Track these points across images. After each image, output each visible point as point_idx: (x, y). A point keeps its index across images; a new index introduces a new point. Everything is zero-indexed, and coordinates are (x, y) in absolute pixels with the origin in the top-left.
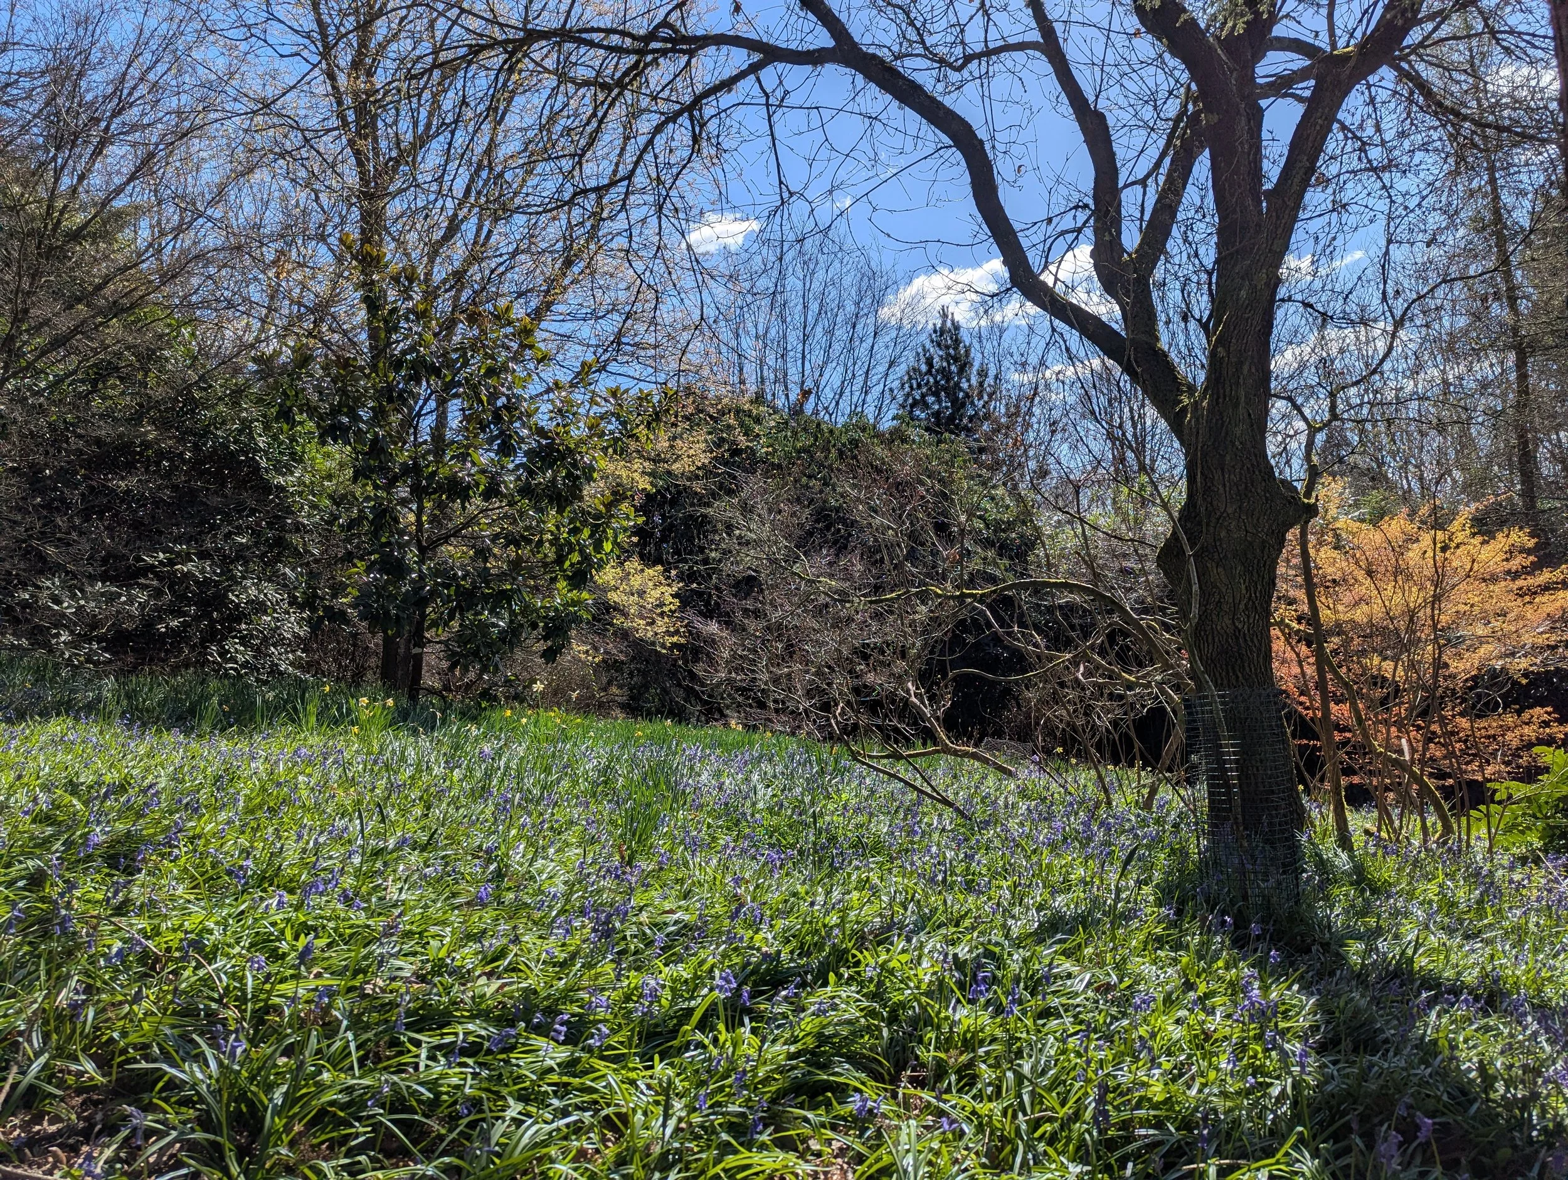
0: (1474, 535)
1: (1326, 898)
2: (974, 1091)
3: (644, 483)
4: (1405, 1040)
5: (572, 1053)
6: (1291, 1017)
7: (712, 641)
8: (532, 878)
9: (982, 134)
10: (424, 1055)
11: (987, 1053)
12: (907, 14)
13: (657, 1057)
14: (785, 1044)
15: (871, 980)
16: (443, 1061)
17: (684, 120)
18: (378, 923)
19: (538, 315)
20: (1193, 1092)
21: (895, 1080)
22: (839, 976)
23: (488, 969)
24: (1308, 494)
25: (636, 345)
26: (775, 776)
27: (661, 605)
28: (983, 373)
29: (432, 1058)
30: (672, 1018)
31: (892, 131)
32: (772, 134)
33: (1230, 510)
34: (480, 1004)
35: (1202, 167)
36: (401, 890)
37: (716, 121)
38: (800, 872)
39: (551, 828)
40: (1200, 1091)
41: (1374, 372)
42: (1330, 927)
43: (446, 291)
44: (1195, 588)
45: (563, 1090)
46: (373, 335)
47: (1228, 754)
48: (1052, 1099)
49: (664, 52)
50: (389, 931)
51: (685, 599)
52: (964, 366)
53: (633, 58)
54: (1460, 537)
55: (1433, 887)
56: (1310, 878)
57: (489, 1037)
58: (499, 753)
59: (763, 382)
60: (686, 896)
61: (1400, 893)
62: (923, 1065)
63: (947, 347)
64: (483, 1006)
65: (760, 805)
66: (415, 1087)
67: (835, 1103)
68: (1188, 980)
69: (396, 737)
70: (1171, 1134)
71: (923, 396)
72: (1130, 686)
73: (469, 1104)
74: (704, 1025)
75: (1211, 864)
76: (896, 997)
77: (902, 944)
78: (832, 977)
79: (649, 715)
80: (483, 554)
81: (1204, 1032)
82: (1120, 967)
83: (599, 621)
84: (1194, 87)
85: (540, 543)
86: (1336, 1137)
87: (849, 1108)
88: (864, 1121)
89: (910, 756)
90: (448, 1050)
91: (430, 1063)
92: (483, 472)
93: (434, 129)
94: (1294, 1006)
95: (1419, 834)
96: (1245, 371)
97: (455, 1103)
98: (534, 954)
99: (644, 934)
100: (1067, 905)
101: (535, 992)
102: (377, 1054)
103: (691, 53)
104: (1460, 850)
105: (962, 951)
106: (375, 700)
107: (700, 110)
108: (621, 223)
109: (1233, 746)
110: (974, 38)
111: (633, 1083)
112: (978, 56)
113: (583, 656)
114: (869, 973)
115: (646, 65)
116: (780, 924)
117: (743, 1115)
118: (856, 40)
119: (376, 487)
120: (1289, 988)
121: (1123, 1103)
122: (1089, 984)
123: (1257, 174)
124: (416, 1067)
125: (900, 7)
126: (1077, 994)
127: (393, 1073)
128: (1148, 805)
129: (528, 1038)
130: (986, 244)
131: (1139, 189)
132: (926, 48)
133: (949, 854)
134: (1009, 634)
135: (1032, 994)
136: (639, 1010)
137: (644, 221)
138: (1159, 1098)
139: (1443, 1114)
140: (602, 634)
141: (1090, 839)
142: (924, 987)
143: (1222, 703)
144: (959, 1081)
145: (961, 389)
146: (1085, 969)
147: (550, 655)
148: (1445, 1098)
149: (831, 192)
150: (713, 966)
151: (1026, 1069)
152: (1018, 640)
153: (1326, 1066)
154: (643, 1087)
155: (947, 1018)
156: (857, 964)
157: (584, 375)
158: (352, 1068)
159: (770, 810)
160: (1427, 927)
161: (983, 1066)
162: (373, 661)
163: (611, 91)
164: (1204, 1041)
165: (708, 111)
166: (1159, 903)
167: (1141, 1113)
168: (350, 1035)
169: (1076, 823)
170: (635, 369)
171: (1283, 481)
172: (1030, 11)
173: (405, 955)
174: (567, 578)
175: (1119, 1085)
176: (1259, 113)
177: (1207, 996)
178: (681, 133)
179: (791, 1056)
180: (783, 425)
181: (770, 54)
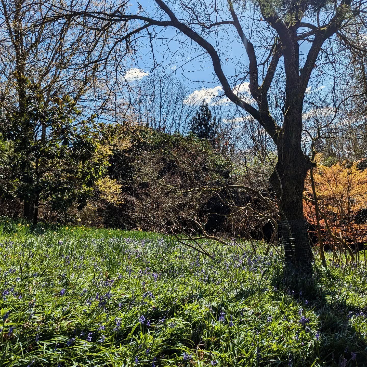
0: (357, 170)
1: (320, 282)
2: (220, 349)
3: (110, 153)
4: (345, 327)
5: (94, 345)
6: (313, 321)
7: (132, 203)
8: (78, 285)
9: (216, 49)
10: (45, 349)
11: (223, 337)
12: (193, 11)
13: (121, 344)
14: (161, 338)
15: (187, 315)
16: (51, 350)
17: (124, 41)
18: (27, 303)
19: (76, 99)
20: (285, 347)
21: (195, 347)
22: (177, 314)
23: (65, 317)
24: (312, 160)
25: (107, 109)
26: (154, 247)
27: (116, 191)
28: (215, 119)
29: (47, 349)
30: (125, 331)
31: (189, 47)
32: (152, 46)
33: (291, 165)
34: (62, 329)
35: (281, 61)
36: (34, 291)
37: (134, 42)
38: (163, 279)
39: (83, 267)
40: (287, 346)
41: (330, 123)
42: (321, 291)
43: (45, 91)
44: (281, 189)
45: (90, 358)
46: (21, 105)
47: (292, 240)
48: (243, 351)
49: (117, 20)
50: (32, 305)
51: (123, 189)
52: (209, 117)
53: (108, 21)
54: (354, 171)
55: (350, 277)
56: (315, 275)
57: (66, 342)
58: (65, 242)
59: (148, 121)
60: (128, 289)
61: (341, 279)
62: (203, 342)
63: (204, 111)
64: (64, 330)
65: (149, 257)
66: (43, 359)
67: (177, 356)
68: (282, 311)
69: (30, 237)
70: (279, 361)
71: (197, 126)
72: (261, 217)
73: (60, 364)
74: (135, 333)
75: (286, 272)
76: (195, 320)
77: (196, 302)
78: (175, 314)
79: (113, 227)
80: (58, 176)
81: (287, 327)
82: (262, 307)
83: (96, 196)
84: (278, 36)
85: (77, 172)
86: (327, 359)
87: (182, 357)
88: (187, 361)
89: (195, 239)
90: (53, 346)
91: (47, 351)
92: (58, 150)
93: (41, 39)
94: (313, 318)
95: (345, 260)
96: (295, 124)
97: (56, 364)
98: (79, 311)
99: (115, 302)
100: (245, 287)
101: (80, 324)
102: (29, 349)
103: (126, 21)
104: (357, 265)
105: (214, 304)
106: (23, 224)
107: (129, 38)
108: (104, 72)
109: (293, 237)
110: (213, 19)
111: (113, 353)
112: (214, 25)
113: (90, 208)
114: (186, 312)
115: (112, 24)
116: (158, 297)
117: (149, 362)
118: (177, 18)
119: (22, 154)
120: (312, 312)
121: (265, 352)
122: (253, 313)
123: (297, 64)
124: (42, 352)
125: (190, 8)
126: (249, 316)
127: (35, 355)
128: (267, 254)
129: (79, 341)
130: (218, 83)
131: (262, 66)
132: (199, 21)
133: (209, 272)
134: (225, 201)
135: (236, 317)
136: (114, 329)
137: (111, 72)
138: (275, 349)
139: (357, 350)
140: (97, 201)
141: (251, 265)
142: (203, 316)
143: (290, 224)
144: (215, 346)
145: (208, 124)
146: (252, 308)
147: (80, 208)
148: (358, 345)
149: (170, 64)
150: (137, 313)
151: (235, 342)
152: (228, 203)
153: (324, 337)
154: (116, 354)
155: (211, 326)
156: (182, 309)
157: (91, 119)
158: (21, 353)
159: (153, 259)
160: (349, 290)
161: (222, 341)
162: (21, 210)
163: (100, 31)
164: (288, 329)
165: (132, 38)
166: (272, 285)
167: (270, 354)
168: (20, 343)
169: (246, 260)
170: (108, 117)
171: (306, 156)
172: (230, 12)
173: (37, 313)
174: (86, 184)
175: (263, 346)
176: (298, 46)
177: (288, 316)
178: (123, 45)
179: (163, 341)
180: (154, 135)
181: (151, 22)
